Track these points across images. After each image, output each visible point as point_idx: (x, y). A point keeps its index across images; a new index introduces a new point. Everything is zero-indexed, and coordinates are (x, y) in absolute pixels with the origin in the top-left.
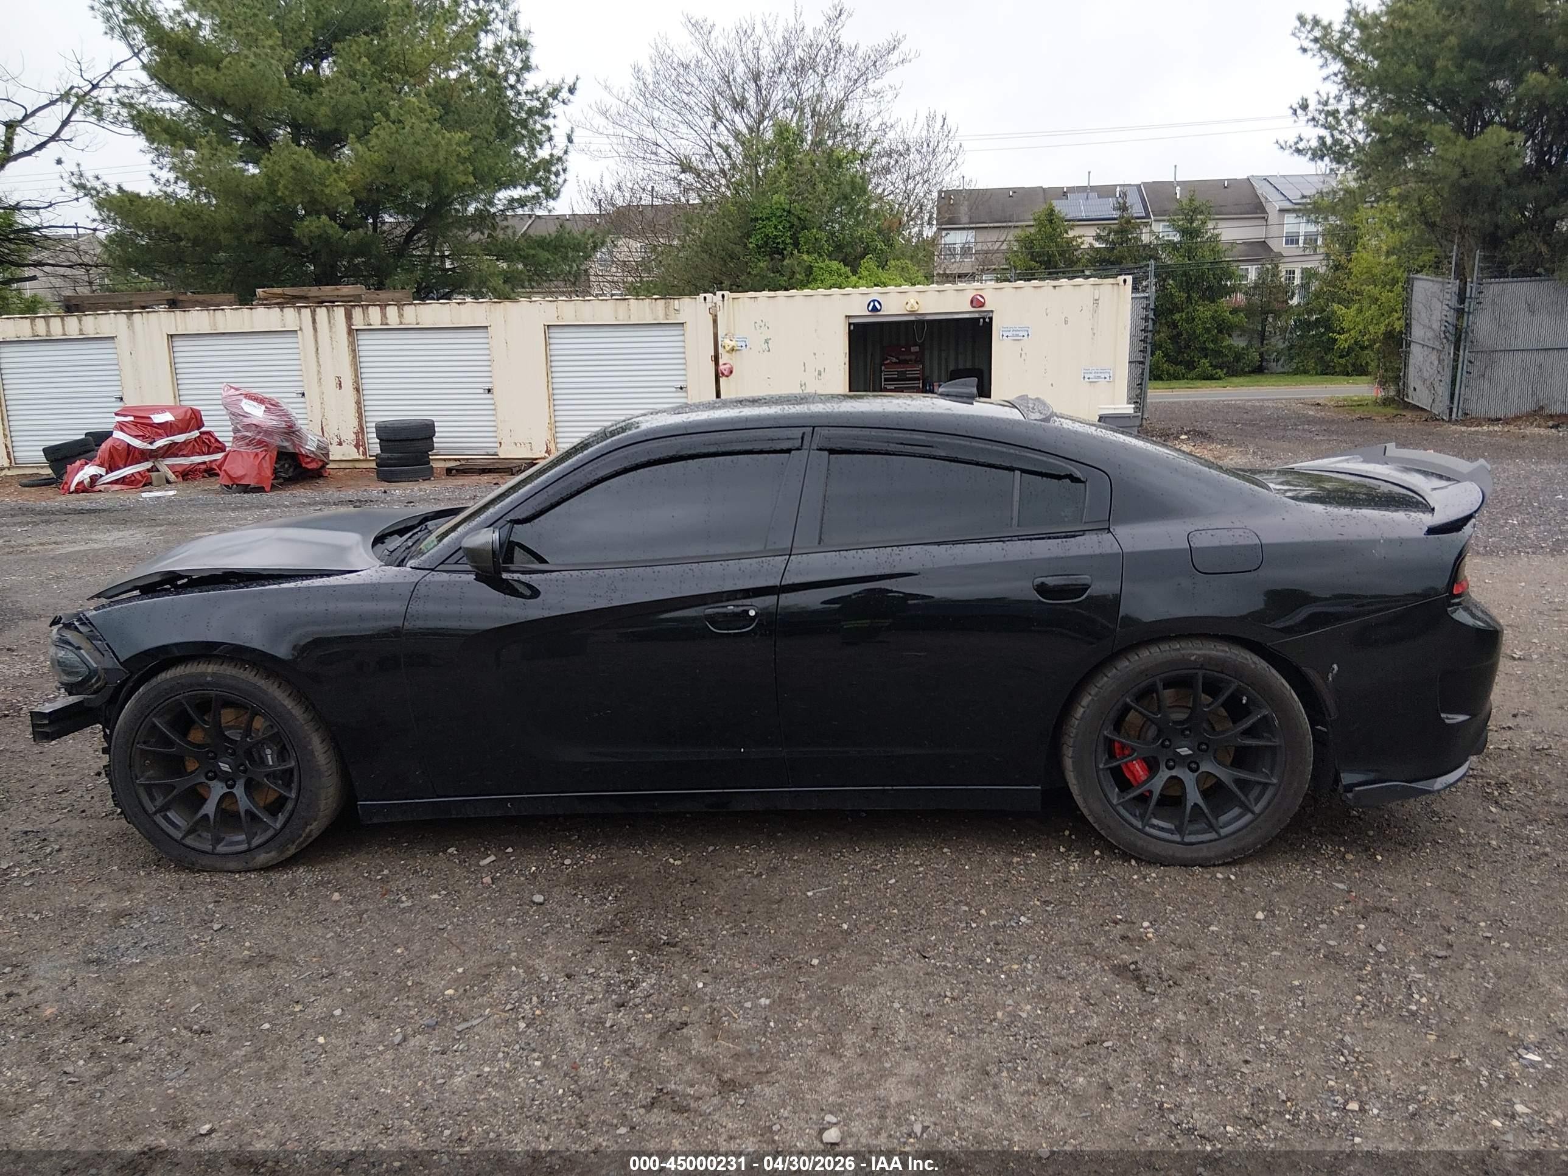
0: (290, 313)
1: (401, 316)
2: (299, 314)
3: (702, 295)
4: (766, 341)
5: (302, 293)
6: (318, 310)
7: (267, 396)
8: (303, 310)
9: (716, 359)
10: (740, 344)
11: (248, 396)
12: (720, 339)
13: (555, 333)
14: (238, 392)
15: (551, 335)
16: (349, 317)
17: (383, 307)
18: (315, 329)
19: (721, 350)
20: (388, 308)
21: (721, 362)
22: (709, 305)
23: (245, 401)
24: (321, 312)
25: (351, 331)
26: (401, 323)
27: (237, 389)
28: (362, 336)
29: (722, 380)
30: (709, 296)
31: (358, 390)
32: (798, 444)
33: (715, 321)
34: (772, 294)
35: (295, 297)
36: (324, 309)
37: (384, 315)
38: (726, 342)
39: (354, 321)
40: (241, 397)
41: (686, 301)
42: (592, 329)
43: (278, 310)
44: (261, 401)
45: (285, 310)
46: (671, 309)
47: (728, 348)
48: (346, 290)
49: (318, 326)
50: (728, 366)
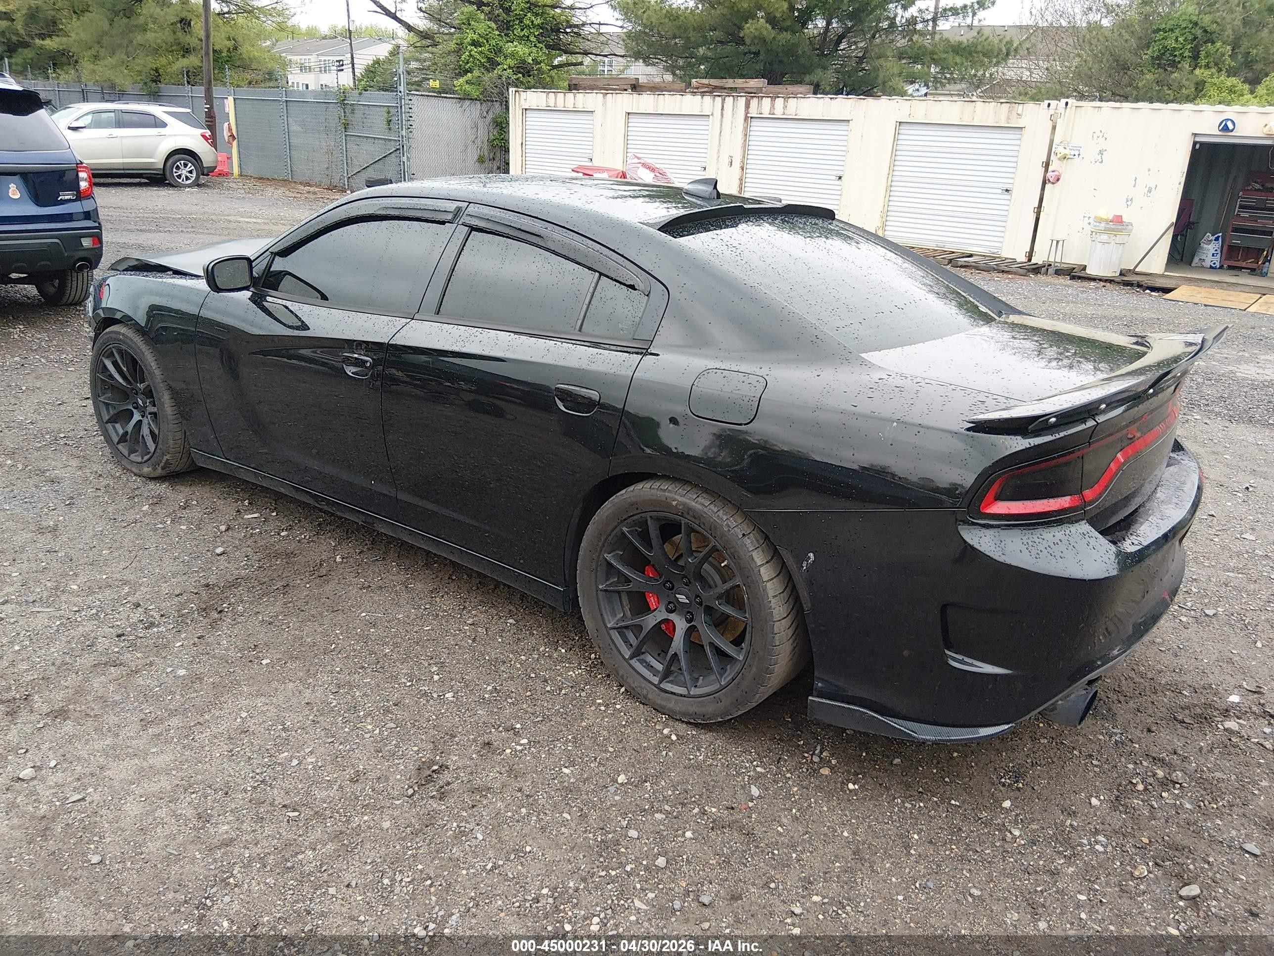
0: (708, 99)
1: (785, 107)
2: (714, 101)
3: (1047, 102)
4: (1101, 153)
5: (722, 85)
6: (727, 98)
7: (658, 166)
8: (717, 98)
9: (1047, 165)
10: (1073, 152)
11: (645, 166)
12: (1054, 146)
13: (904, 130)
14: (639, 161)
15: (901, 132)
16: (747, 106)
17: (773, 99)
18: (722, 115)
19: (1053, 157)
20: (777, 99)
21: (1050, 168)
22: (1052, 111)
23: (641, 168)
24: (729, 100)
25: (746, 118)
26: (784, 114)
27: (639, 158)
28: (755, 123)
29: (1048, 186)
30: (1054, 103)
31: (743, 170)
32: (449, 217)
33: (1054, 128)
34: (1118, 105)
35: (716, 87)
36: (731, 98)
37: (773, 106)
38: (1060, 150)
39: (751, 110)
40: (639, 165)
41: (1031, 106)
42: (939, 128)
43: (700, 97)
44: (652, 169)
45: (705, 97)
46: (1014, 113)
47: (1059, 155)
48: (753, 83)
49: (724, 112)
50: (1056, 173)
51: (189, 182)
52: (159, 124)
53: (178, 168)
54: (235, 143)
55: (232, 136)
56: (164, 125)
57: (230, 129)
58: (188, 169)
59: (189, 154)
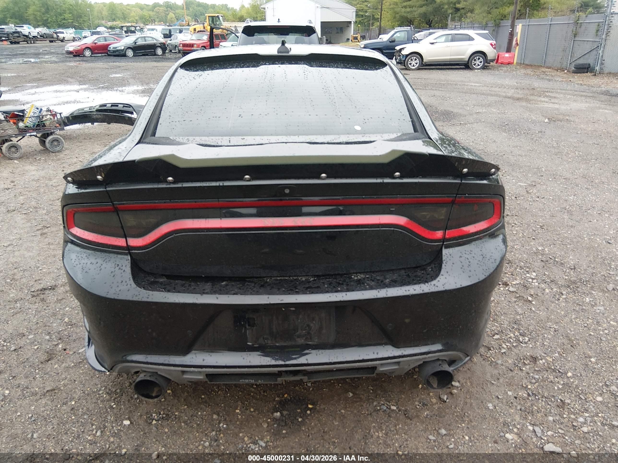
51: (479, 67)
52: (470, 39)
53: (475, 60)
54: (517, 48)
55: (517, 44)
56: (473, 39)
57: (517, 40)
58: (480, 61)
59: (483, 54)
